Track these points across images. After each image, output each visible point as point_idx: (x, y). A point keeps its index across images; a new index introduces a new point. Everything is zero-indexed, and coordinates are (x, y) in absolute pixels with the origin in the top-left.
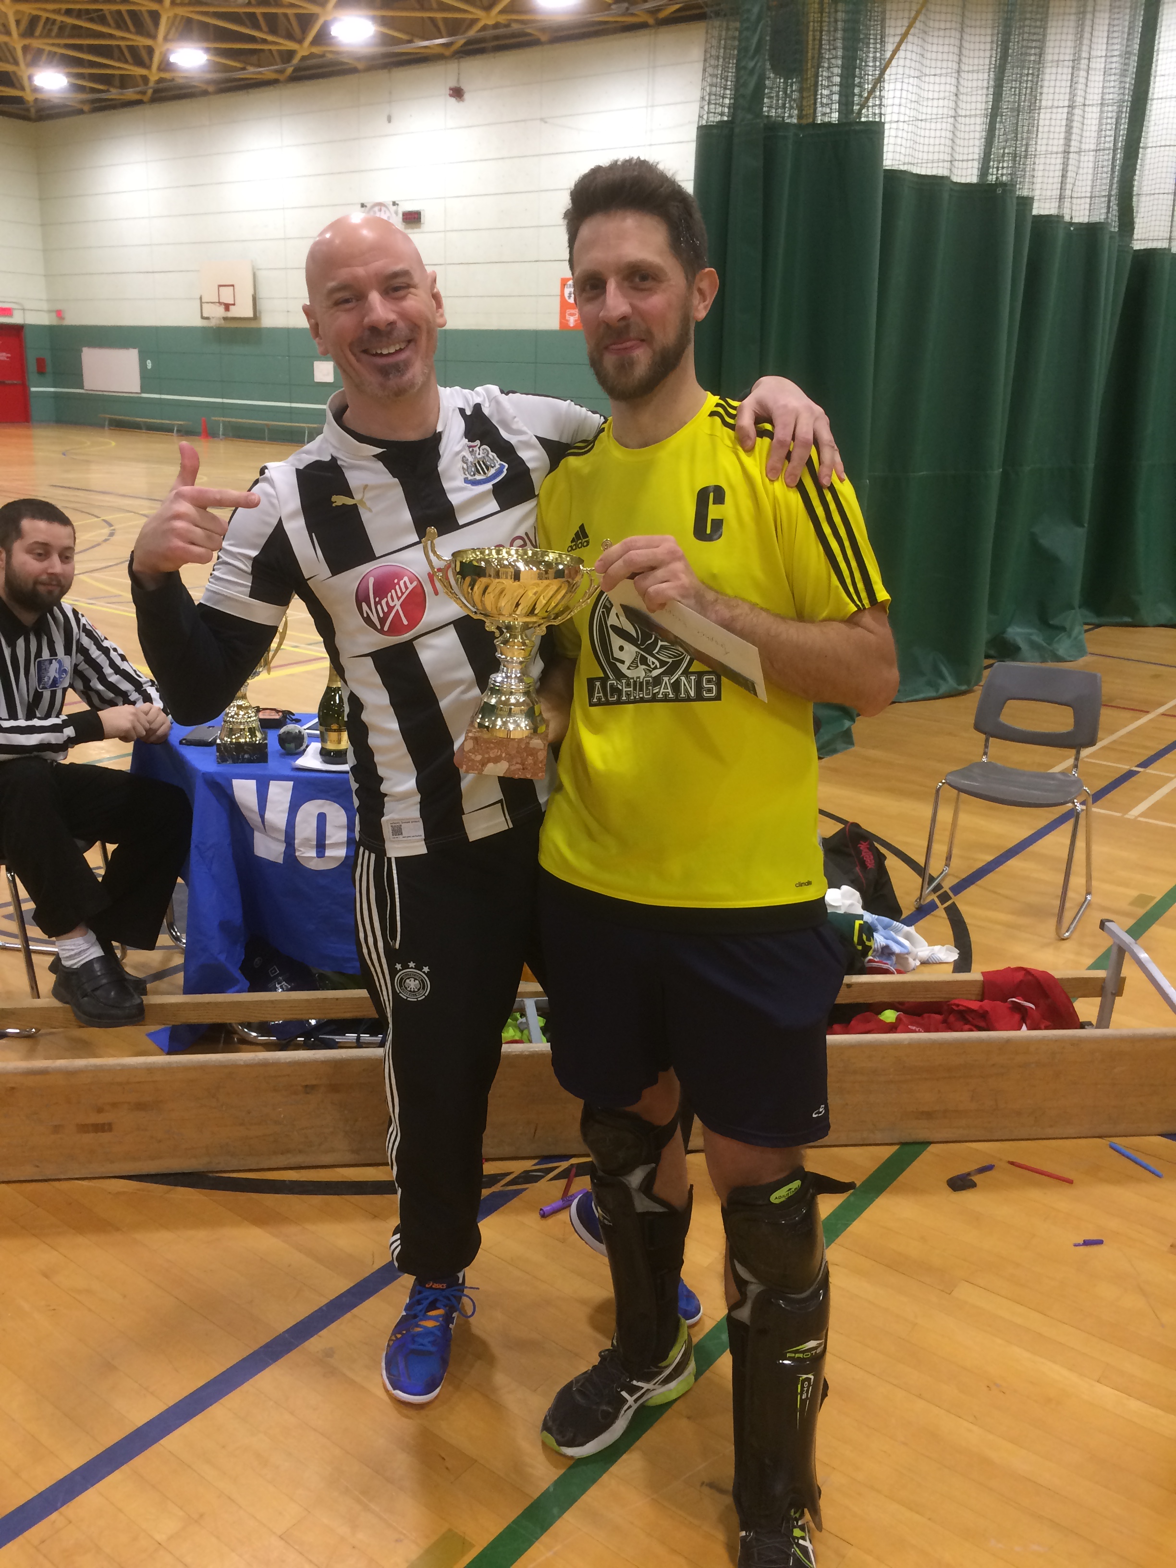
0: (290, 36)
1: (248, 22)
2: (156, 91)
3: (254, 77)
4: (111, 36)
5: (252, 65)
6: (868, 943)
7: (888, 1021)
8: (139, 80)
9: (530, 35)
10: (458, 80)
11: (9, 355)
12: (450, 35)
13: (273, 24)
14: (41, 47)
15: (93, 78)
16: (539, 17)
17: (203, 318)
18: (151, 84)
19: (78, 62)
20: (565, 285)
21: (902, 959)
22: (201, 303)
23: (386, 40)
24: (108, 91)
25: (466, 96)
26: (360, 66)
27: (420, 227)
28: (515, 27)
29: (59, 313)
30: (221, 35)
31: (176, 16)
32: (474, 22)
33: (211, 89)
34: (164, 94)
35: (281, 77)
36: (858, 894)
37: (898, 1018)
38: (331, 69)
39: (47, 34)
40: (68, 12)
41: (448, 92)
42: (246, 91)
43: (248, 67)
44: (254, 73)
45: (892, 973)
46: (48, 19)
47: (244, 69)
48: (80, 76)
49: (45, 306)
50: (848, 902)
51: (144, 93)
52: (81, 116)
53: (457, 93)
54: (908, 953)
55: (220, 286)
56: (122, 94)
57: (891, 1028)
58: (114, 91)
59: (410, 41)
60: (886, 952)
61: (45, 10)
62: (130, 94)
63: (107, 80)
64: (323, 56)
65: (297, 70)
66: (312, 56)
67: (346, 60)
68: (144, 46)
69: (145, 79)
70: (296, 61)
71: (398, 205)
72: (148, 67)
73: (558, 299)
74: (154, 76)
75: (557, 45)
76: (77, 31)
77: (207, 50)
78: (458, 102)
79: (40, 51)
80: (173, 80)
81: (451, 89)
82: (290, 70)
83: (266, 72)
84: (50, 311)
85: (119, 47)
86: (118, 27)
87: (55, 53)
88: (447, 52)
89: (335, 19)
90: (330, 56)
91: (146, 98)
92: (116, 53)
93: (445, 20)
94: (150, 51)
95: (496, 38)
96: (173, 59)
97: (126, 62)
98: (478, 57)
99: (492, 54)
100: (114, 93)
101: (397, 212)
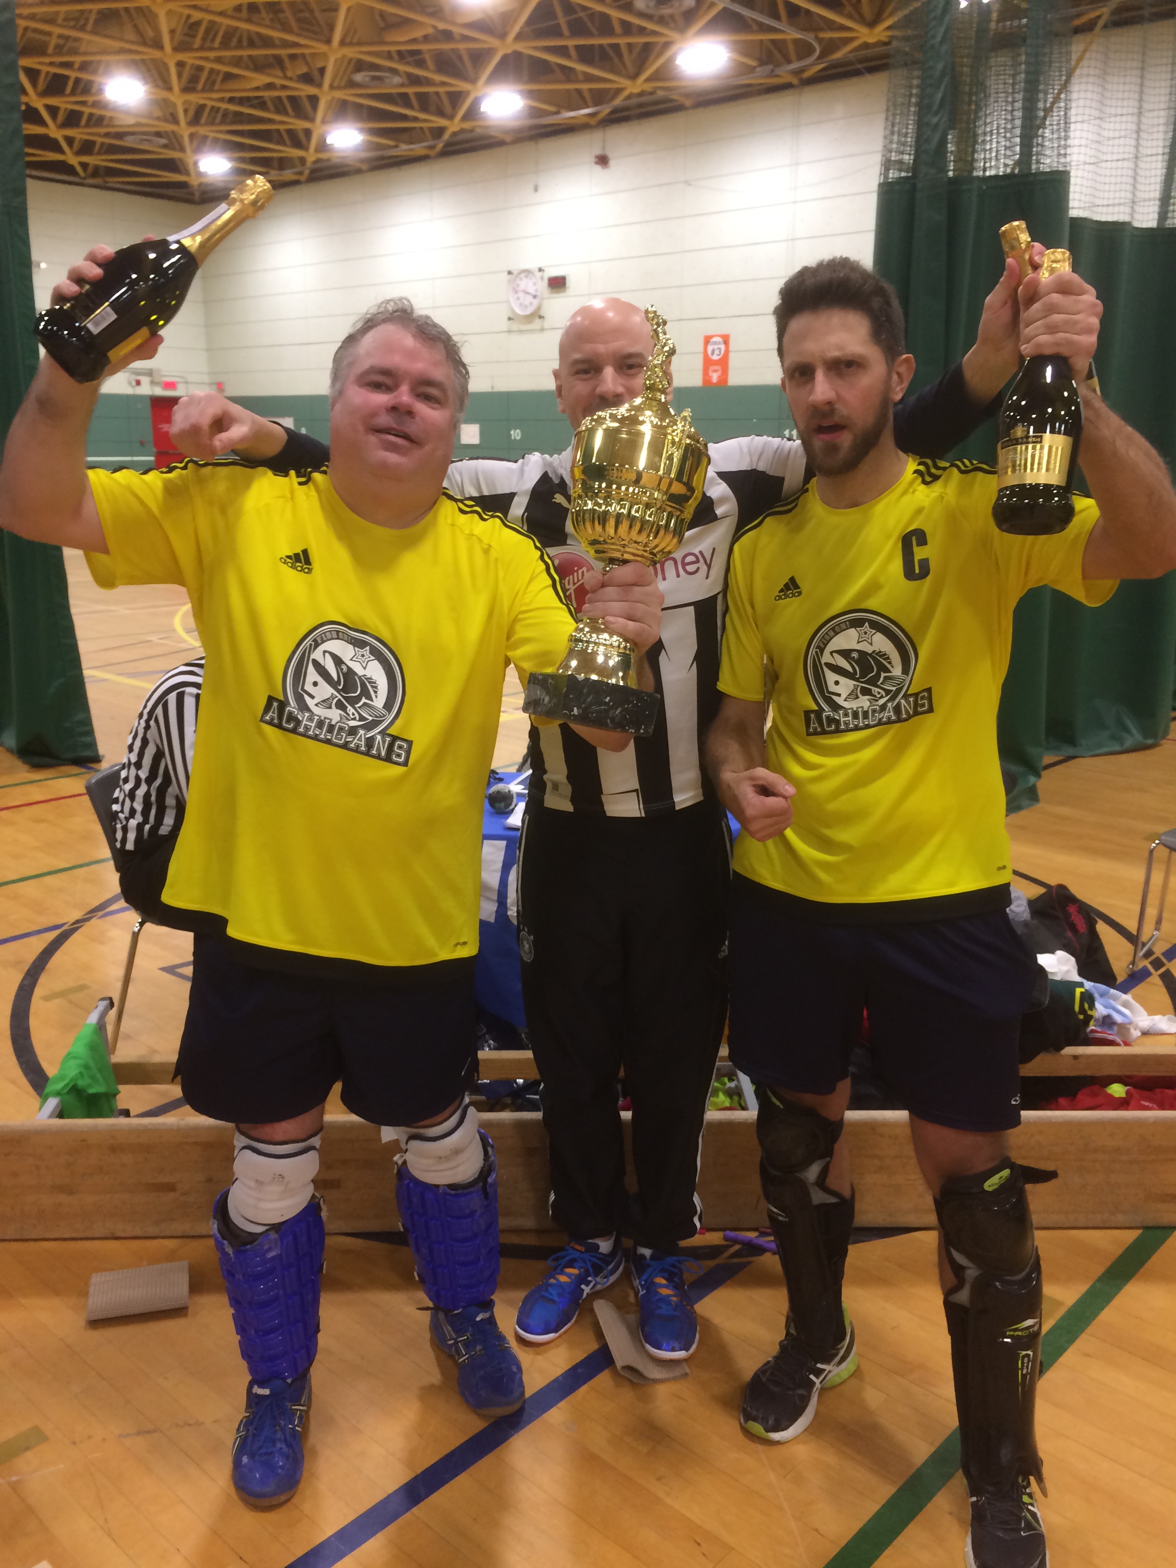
0: (441, 113)
1: (401, 102)
2: (313, 171)
3: (405, 153)
4: (273, 121)
5: (404, 142)
6: (1090, 1012)
7: (1117, 1095)
8: (298, 161)
9: (671, 100)
10: (604, 148)
12: (596, 104)
13: (425, 102)
14: (207, 133)
15: (256, 161)
16: (683, 83)
18: (309, 164)
19: (243, 147)
20: (706, 342)
21: (1123, 1029)
23: (534, 113)
24: (268, 173)
25: (612, 163)
26: (508, 139)
27: (564, 292)
28: (660, 94)
29: (221, 384)
30: (374, 114)
31: (333, 98)
32: (619, 91)
33: (364, 167)
34: (319, 174)
35: (432, 153)
36: (1073, 959)
37: (1127, 1092)
38: (478, 143)
39: (212, 122)
40: (232, 100)
41: (593, 160)
42: (398, 167)
43: (400, 145)
44: (406, 150)
45: (1118, 1045)
46: (213, 107)
47: (396, 147)
48: (240, 159)
49: (206, 379)
50: (1065, 968)
51: (301, 173)
53: (603, 160)
54: (1130, 1023)
56: (281, 175)
57: (1122, 1104)
58: (273, 172)
59: (558, 113)
60: (1107, 1021)
61: (211, 99)
62: (288, 175)
63: (268, 163)
64: (471, 131)
65: (448, 144)
66: (462, 131)
67: (492, 133)
68: (303, 129)
69: (303, 160)
70: (446, 136)
71: (543, 270)
72: (306, 148)
73: (701, 358)
74: (311, 157)
75: (701, 110)
76: (242, 118)
77: (361, 130)
78: (603, 168)
79: (205, 138)
80: (328, 160)
81: (597, 157)
82: (440, 146)
83: (418, 149)
84: (211, 384)
85: (278, 131)
86: (279, 112)
87: (220, 139)
88: (593, 122)
89: (484, 96)
90: (479, 131)
91: (301, 180)
92: (276, 136)
93: (591, 90)
94: (308, 133)
95: (641, 105)
96: (329, 140)
97: (285, 145)
98: (624, 124)
99: (637, 121)
100: (274, 175)
101: (542, 278)
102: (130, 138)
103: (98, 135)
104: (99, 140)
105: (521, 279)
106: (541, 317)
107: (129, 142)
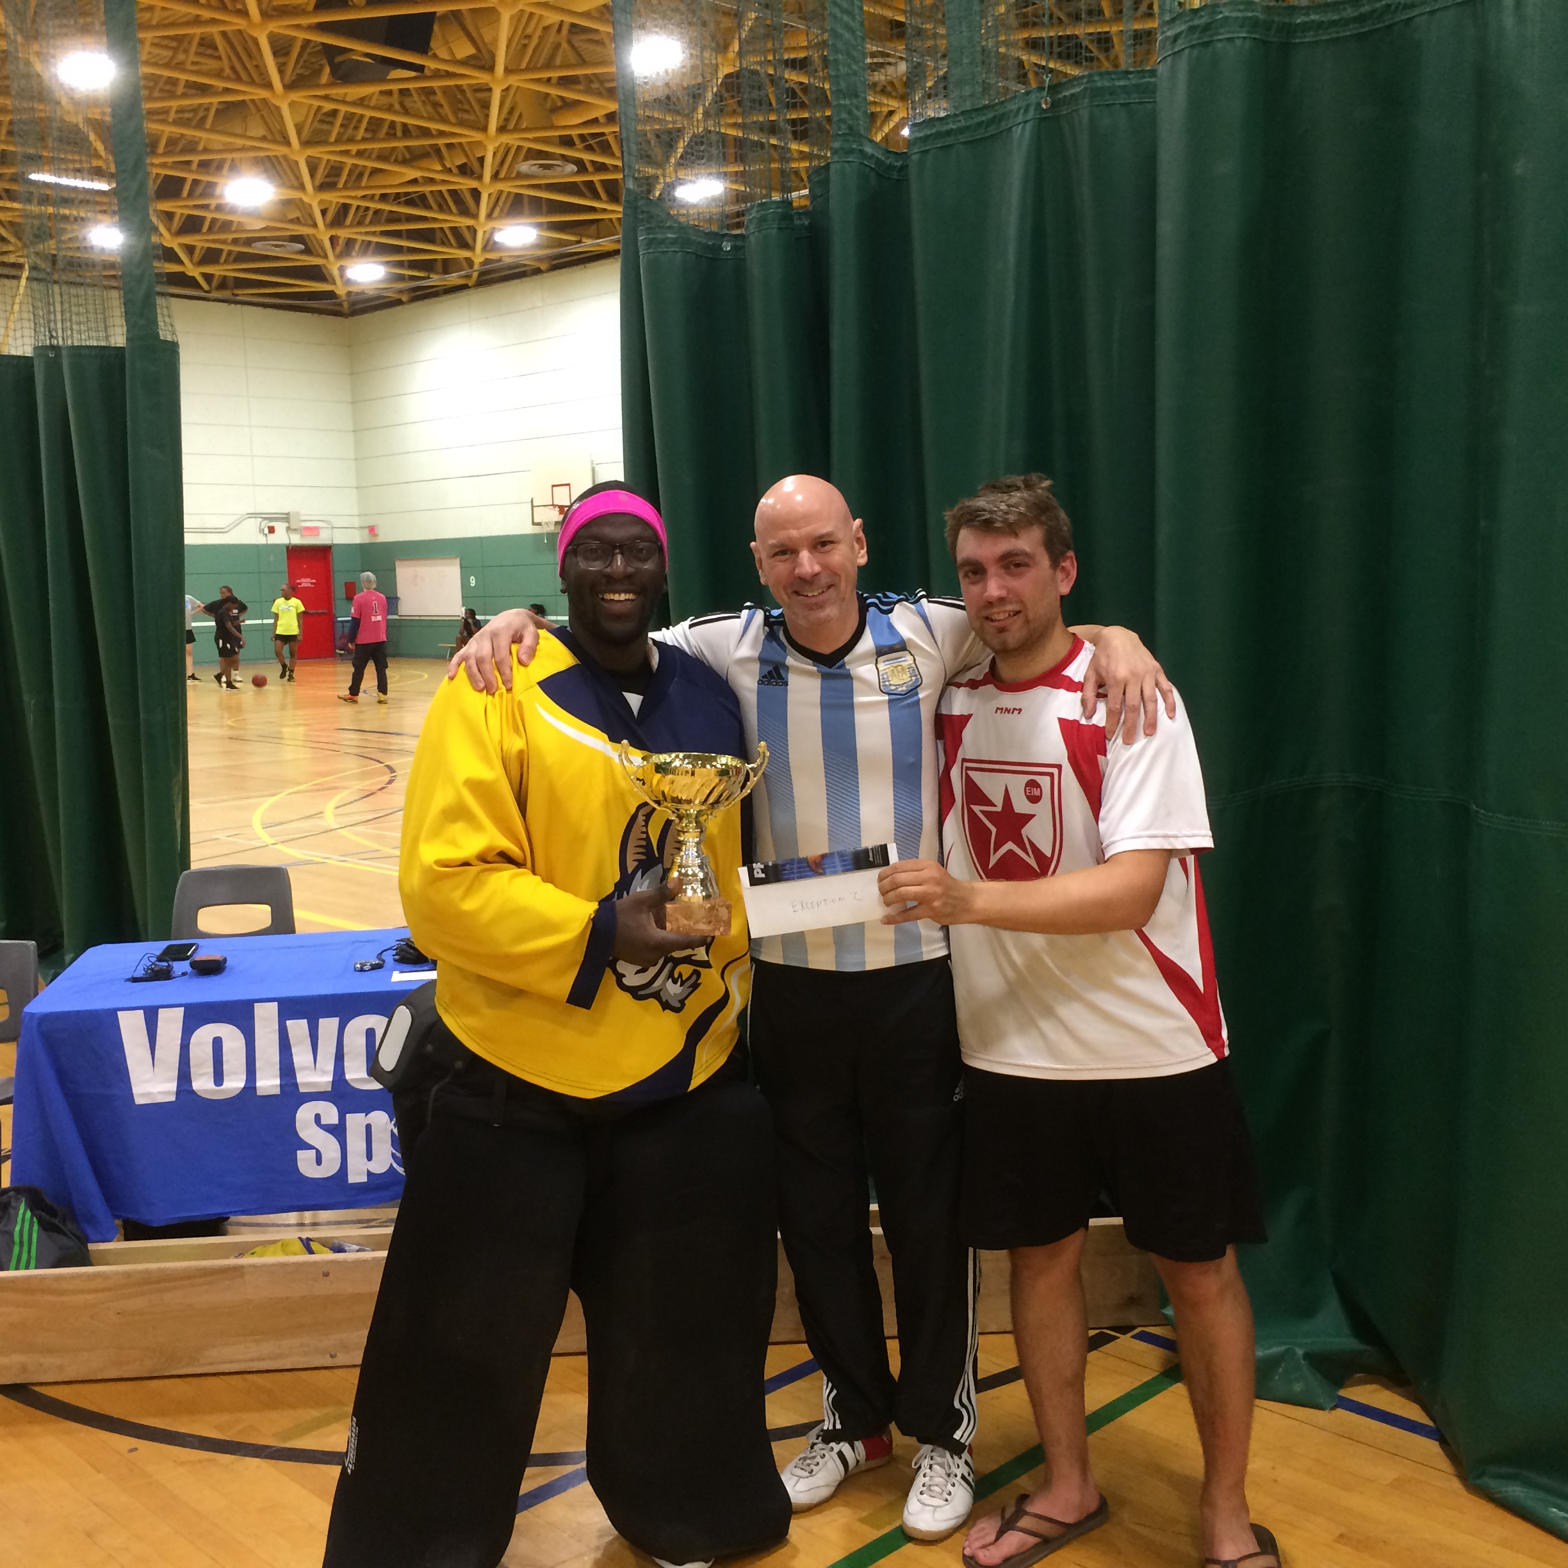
1: (584, 190)
2: (482, 274)
4: (435, 220)
5: (589, 237)
8: (464, 264)
11: (314, 581)
14: (354, 237)
15: (413, 265)
17: (534, 524)
18: (476, 267)
19: (398, 250)
22: (533, 507)
24: (428, 278)
29: (372, 529)
31: (498, 192)
33: (543, 267)
34: (489, 277)
39: (360, 223)
40: (384, 198)
42: (583, 266)
43: (584, 240)
46: (358, 207)
47: (579, 242)
48: (400, 264)
49: (356, 522)
51: (468, 277)
52: (399, 308)
55: (553, 486)
56: (445, 280)
58: (434, 276)
61: (355, 198)
62: (453, 279)
63: (428, 266)
68: (468, 227)
69: (470, 263)
72: (472, 248)
74: (478, 257)
76: (394, 218)
77: (539, 225)
79: (350, 243)
80: (500, 260)
84: (361, 528)
85: (442, 229)
86: (441, 209)
87: (370, 242)
91: (470, 285)
92: (439, 235)
94: (473, 231)
96: (499, 237)
97: (451, 246)
100: (436, 280)
102: (259, 244)
103: (224, 242)
104: (226, 248)
107: (258, 248)
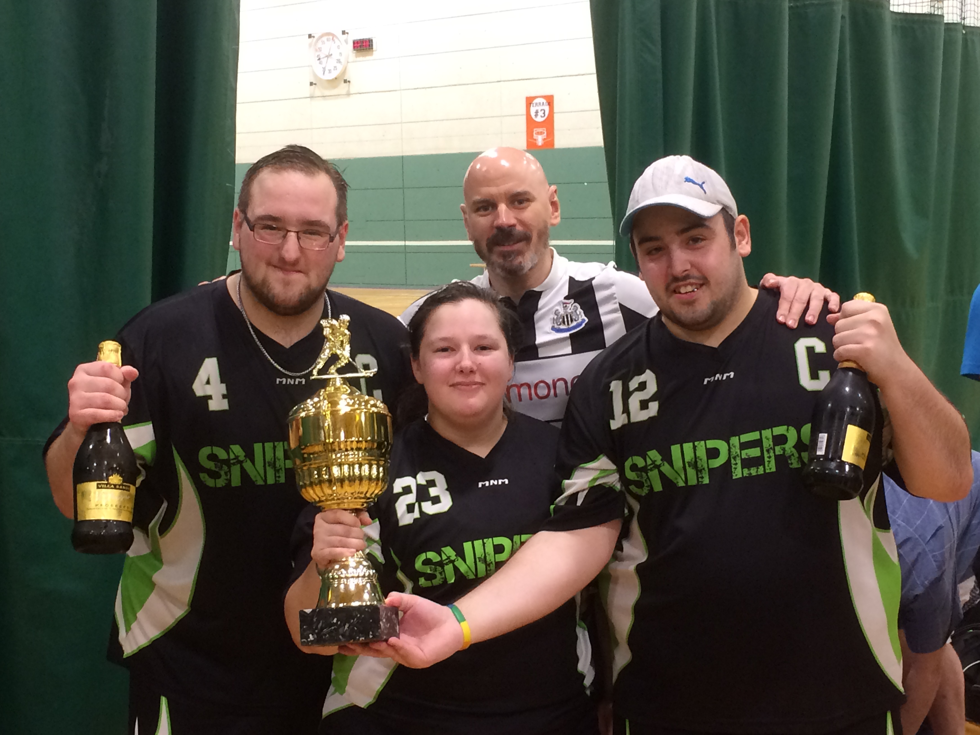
20: (531, 104)
27: (372, 55)
71: (348, 33)
73: (523, 120)
101: (346, 42)
105: (323, 43)
106: (345, 81)
